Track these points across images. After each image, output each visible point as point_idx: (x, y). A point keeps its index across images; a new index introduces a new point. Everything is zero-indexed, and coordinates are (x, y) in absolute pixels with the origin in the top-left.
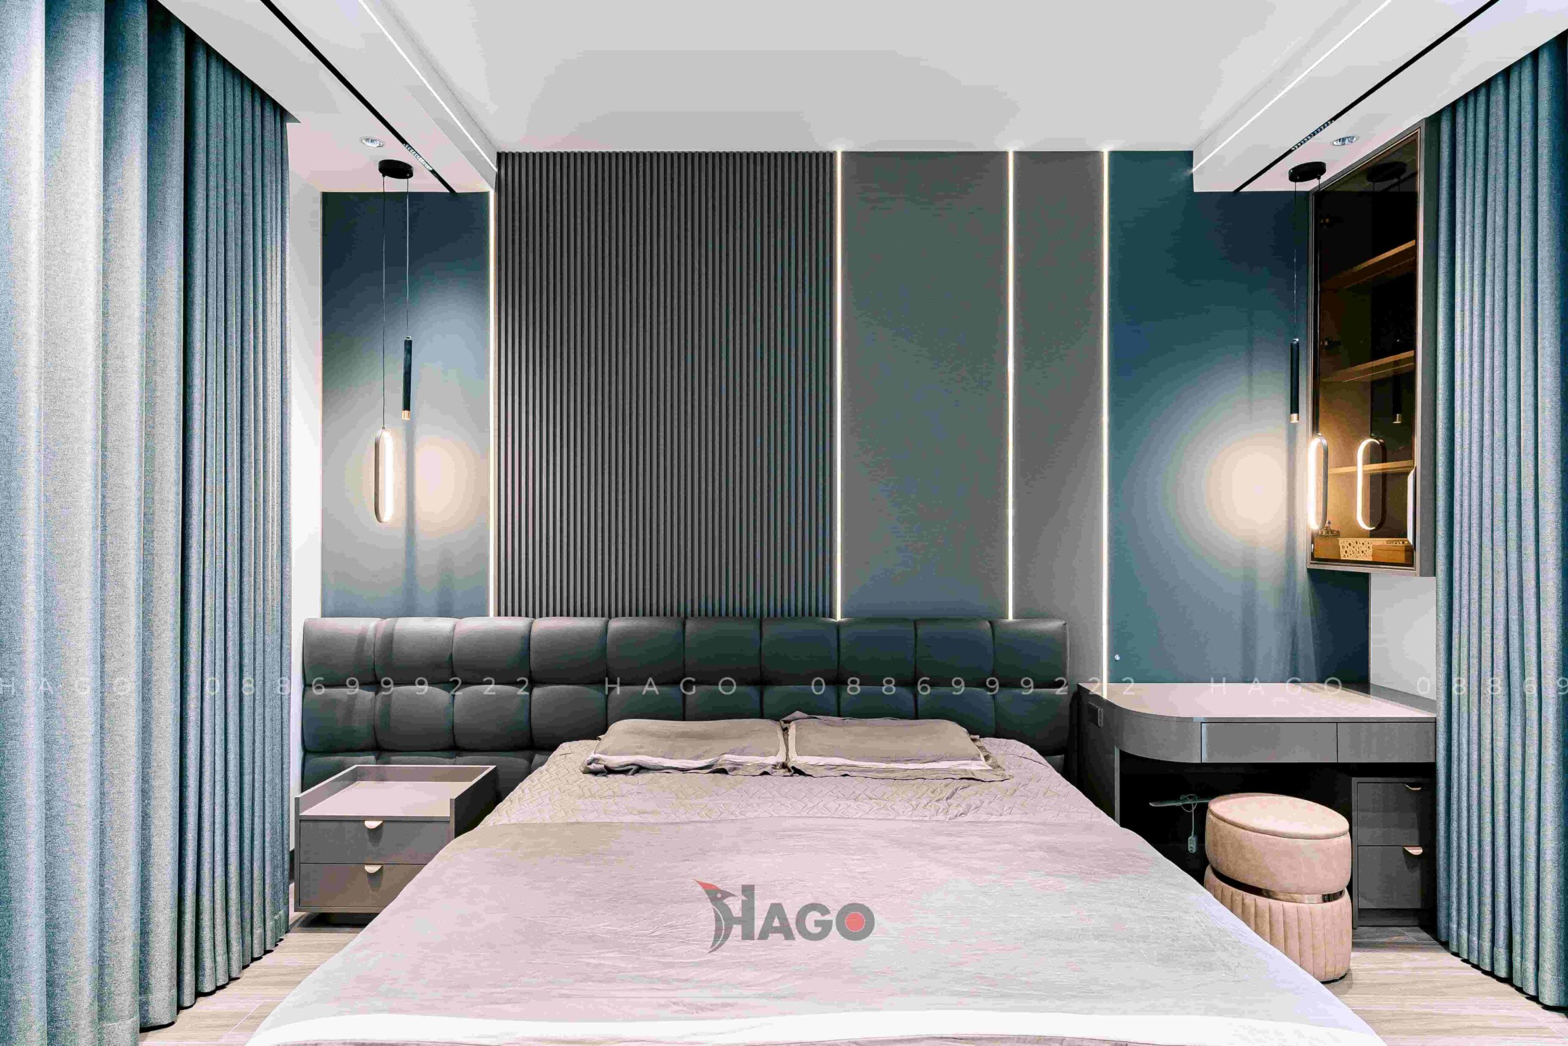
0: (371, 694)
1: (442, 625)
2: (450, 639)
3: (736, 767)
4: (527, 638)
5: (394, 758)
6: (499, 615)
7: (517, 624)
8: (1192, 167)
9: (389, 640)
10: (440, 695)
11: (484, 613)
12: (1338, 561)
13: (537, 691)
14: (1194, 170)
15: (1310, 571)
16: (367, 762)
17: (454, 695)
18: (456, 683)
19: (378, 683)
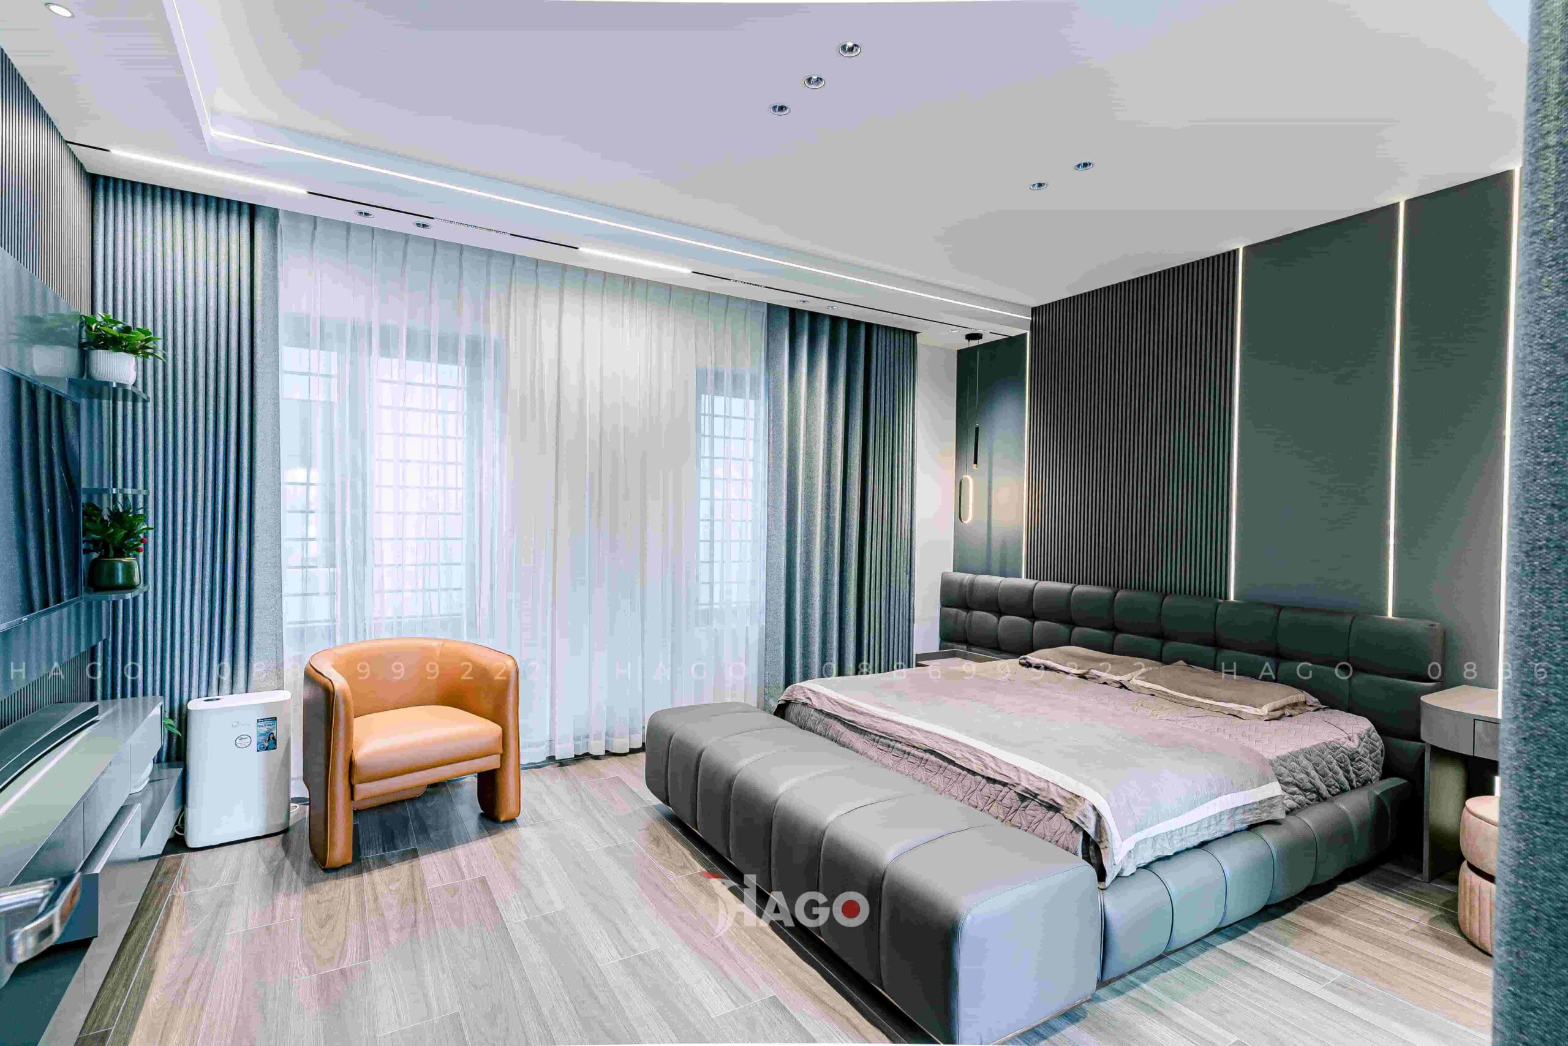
0: (964, 614)
1: (996, 580)
2: (997, 588)
3: (1094, 677)
4: (1032, 591)
5: (973, 649)
6: (1027, 578)
7: (1031, 583)
9: (972, 585)
10: (991, 618)
11: (1019, 576)
13: (1037, 623)
16: (962, 648)
17: (999, 620)
18: (1000, 613)
19: (968, 608)
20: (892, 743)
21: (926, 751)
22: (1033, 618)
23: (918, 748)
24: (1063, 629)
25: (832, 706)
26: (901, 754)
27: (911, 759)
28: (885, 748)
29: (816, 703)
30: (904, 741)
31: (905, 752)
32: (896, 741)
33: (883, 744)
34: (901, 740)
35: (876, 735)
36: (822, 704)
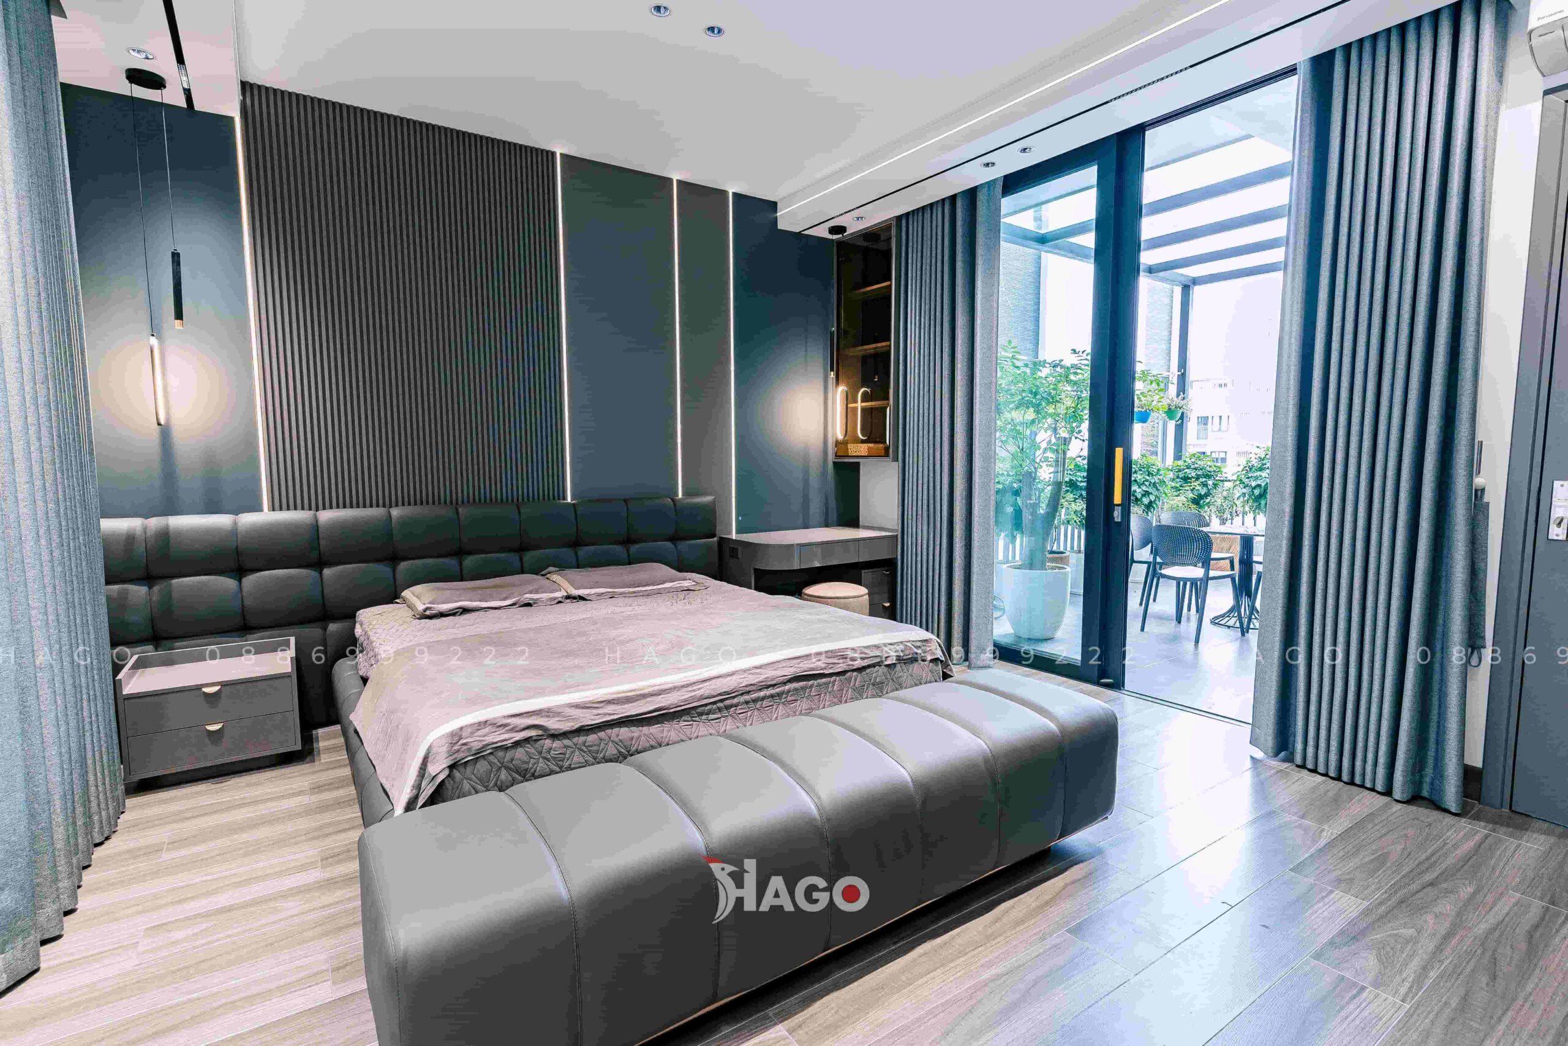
0: (146, 589)
1: (222, 520)
2: (234, 531)
3: (536, 601)
4: (314, 527)
6: (275, 509)
8: (776, 211)
9: (164, 535)
10: (227, 583)
11: (259, 509)
12: (848, 456)
13: (327, 572)
14: (778, 214)
15: (834, 463)
16: (147, 651)
17: (240, 581)
18: (240, 571)
19: (149, 578)
20: (735, 701)
21: (784, 683)
22: (319, 564)
23: (773, 686)
24: (381, 569)
25: (595, 711)
26: (752, 705)
27: (765, 703)
28: (725, 713)
29: (553, 724)
30: (754, 688)
31: (755, 701)
32: (742, 694)
33: (720, 710)
34: (748, 689)
35: (706, 705)
36: (569, 718)
